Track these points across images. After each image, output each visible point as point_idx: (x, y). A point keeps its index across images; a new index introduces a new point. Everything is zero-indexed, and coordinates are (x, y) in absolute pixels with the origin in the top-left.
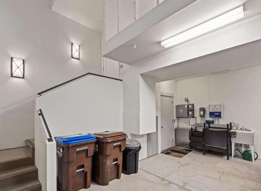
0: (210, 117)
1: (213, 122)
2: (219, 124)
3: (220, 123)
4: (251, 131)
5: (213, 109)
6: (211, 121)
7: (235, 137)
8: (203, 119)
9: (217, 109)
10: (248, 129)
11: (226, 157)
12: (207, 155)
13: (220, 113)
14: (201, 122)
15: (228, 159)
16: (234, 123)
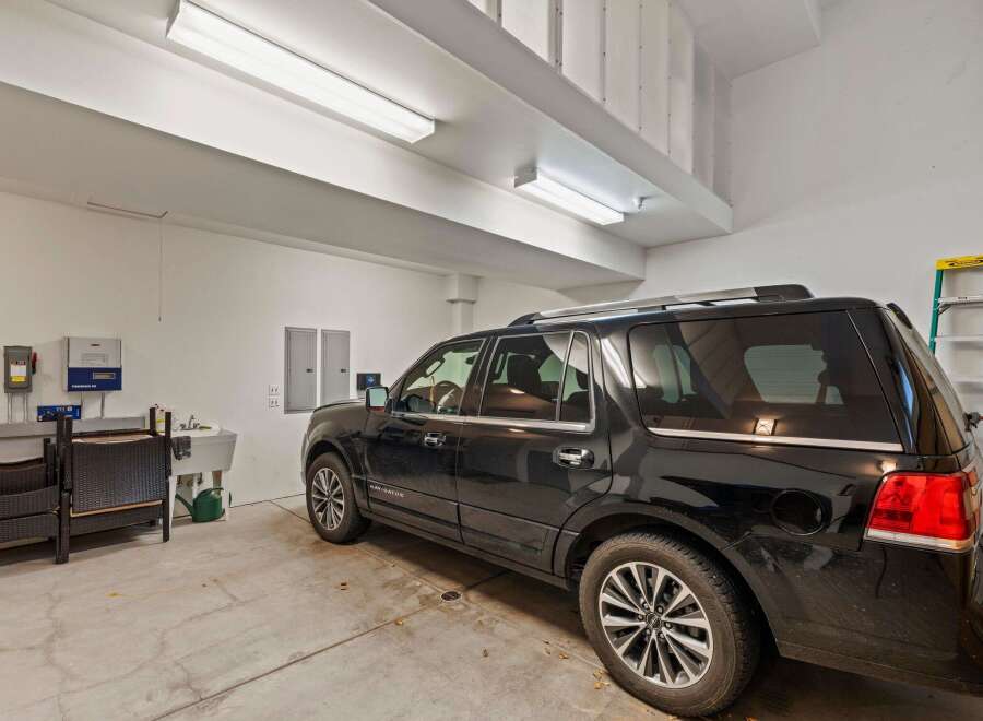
0: (70, 389)
1: (77, 411)
2: (107, 420)
3: (109, 414)
4: (209, 428)
5: (85, 356)
6: (69, 409)
7: (189, 454)
8: (18, 399)
9: (104, 358)
10: (202, 425)
11: (158, 535)
12: (76, 559)
13: (118, 371)
14: (10, 417)
15: (166, 538)
16: (161, 407)
